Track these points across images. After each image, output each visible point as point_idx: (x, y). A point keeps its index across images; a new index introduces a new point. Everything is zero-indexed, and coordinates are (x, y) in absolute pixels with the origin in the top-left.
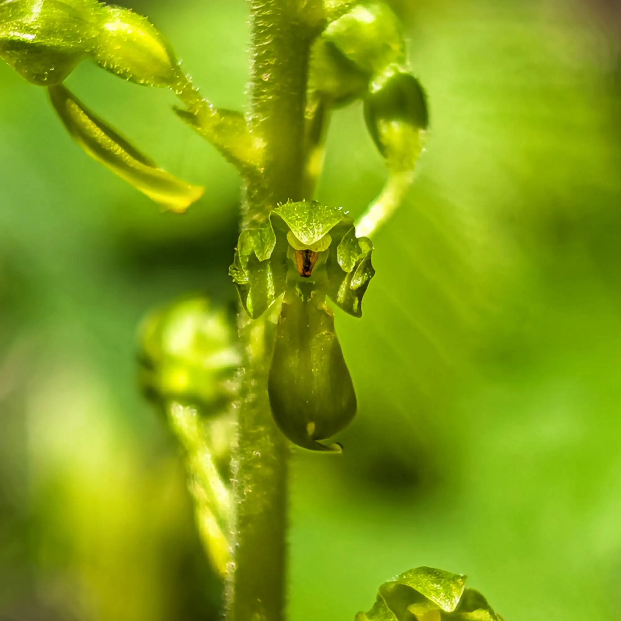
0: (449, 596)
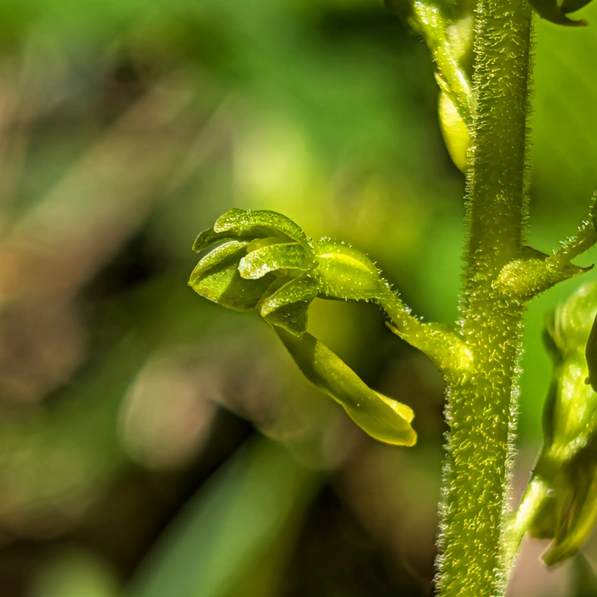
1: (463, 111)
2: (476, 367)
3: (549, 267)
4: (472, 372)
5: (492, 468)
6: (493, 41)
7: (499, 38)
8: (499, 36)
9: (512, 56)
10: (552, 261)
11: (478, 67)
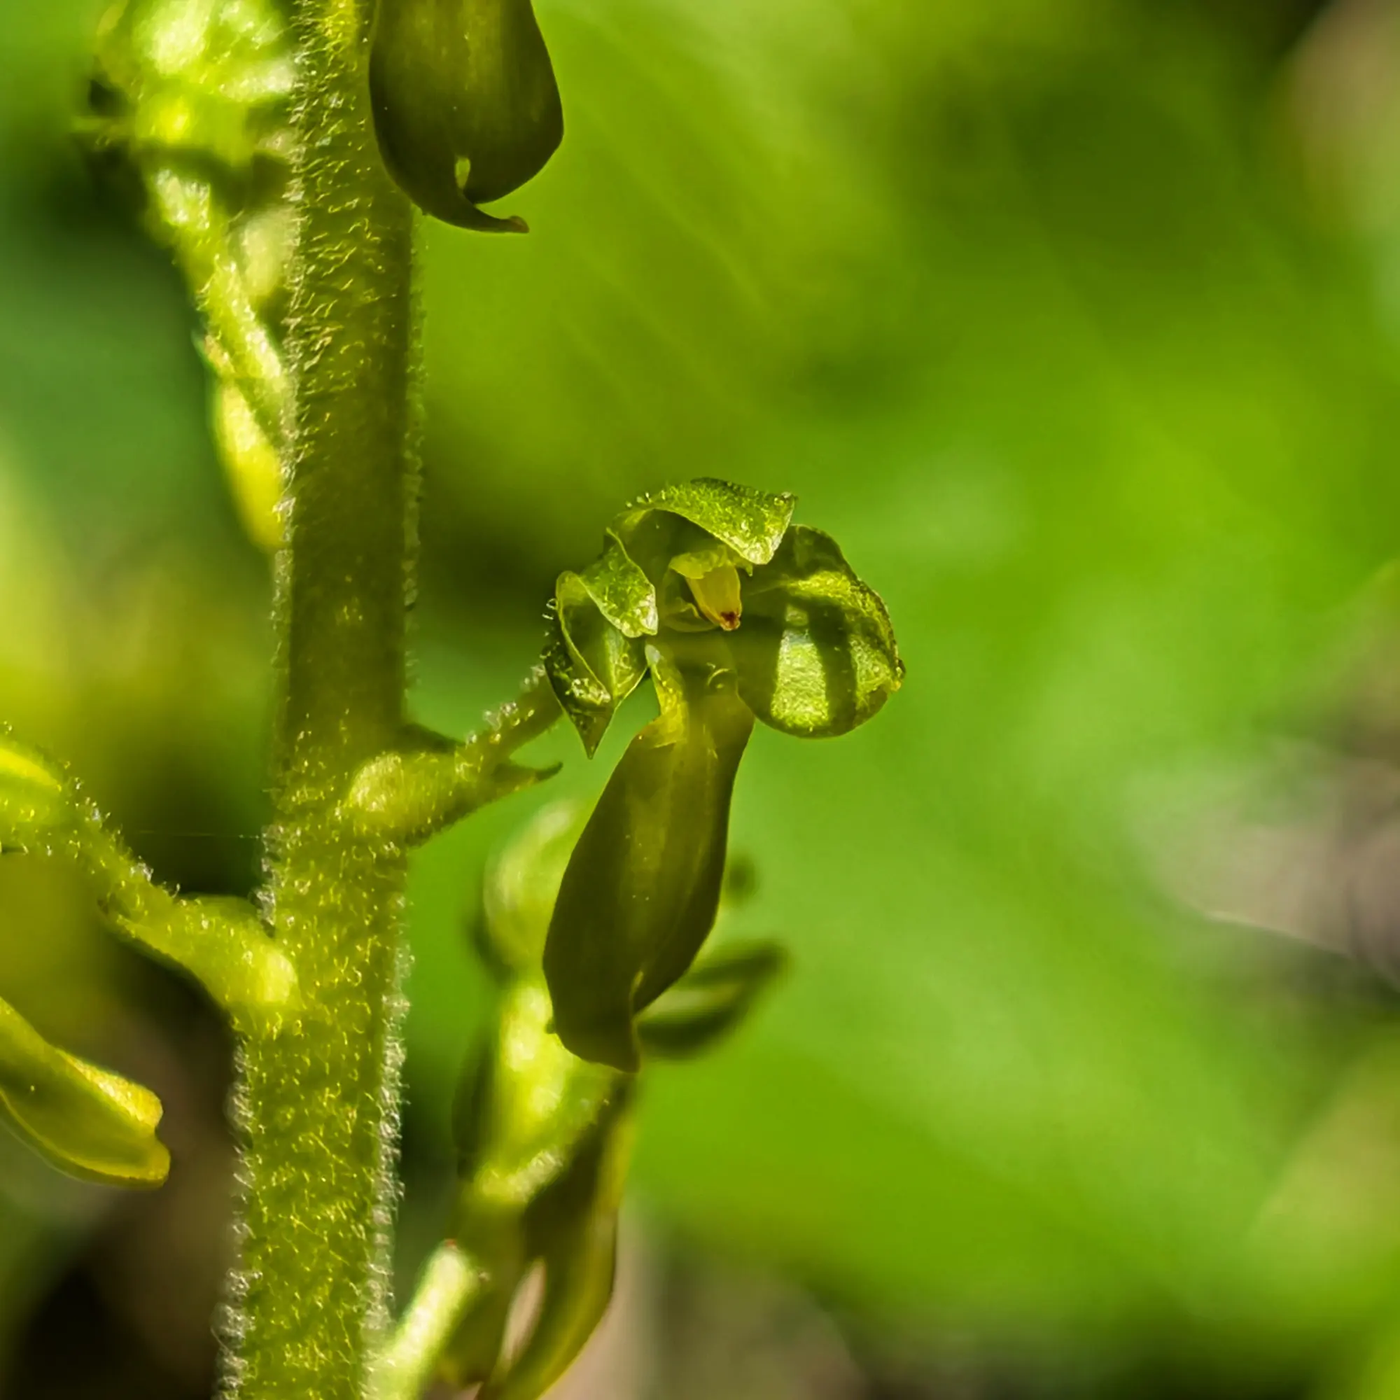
0: (757, 530)
1: (266, 419)
2: (305, 998)
3: (461, 769)
4: (297, 1009)
5: (345, 1226)
6: (325, 264)
7: (340, 256)
8: (340, 251)
9: (368, 297)
10: (467, 756)
11: (293, 322)
